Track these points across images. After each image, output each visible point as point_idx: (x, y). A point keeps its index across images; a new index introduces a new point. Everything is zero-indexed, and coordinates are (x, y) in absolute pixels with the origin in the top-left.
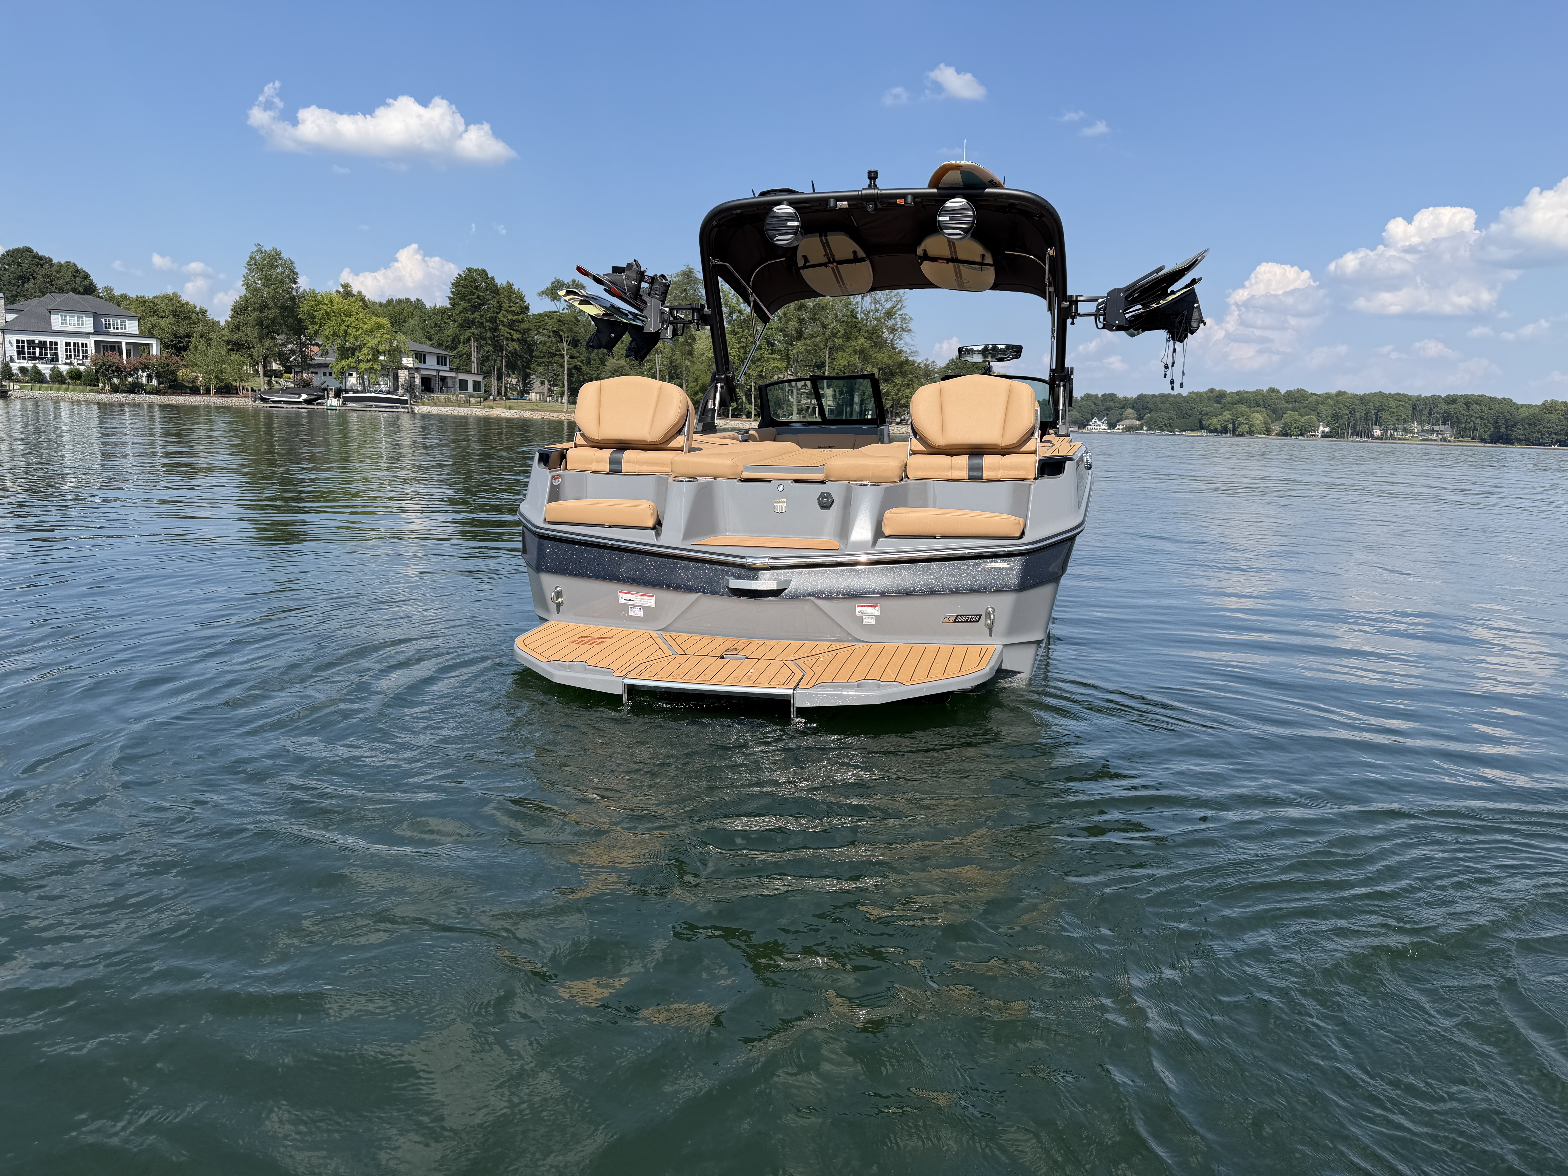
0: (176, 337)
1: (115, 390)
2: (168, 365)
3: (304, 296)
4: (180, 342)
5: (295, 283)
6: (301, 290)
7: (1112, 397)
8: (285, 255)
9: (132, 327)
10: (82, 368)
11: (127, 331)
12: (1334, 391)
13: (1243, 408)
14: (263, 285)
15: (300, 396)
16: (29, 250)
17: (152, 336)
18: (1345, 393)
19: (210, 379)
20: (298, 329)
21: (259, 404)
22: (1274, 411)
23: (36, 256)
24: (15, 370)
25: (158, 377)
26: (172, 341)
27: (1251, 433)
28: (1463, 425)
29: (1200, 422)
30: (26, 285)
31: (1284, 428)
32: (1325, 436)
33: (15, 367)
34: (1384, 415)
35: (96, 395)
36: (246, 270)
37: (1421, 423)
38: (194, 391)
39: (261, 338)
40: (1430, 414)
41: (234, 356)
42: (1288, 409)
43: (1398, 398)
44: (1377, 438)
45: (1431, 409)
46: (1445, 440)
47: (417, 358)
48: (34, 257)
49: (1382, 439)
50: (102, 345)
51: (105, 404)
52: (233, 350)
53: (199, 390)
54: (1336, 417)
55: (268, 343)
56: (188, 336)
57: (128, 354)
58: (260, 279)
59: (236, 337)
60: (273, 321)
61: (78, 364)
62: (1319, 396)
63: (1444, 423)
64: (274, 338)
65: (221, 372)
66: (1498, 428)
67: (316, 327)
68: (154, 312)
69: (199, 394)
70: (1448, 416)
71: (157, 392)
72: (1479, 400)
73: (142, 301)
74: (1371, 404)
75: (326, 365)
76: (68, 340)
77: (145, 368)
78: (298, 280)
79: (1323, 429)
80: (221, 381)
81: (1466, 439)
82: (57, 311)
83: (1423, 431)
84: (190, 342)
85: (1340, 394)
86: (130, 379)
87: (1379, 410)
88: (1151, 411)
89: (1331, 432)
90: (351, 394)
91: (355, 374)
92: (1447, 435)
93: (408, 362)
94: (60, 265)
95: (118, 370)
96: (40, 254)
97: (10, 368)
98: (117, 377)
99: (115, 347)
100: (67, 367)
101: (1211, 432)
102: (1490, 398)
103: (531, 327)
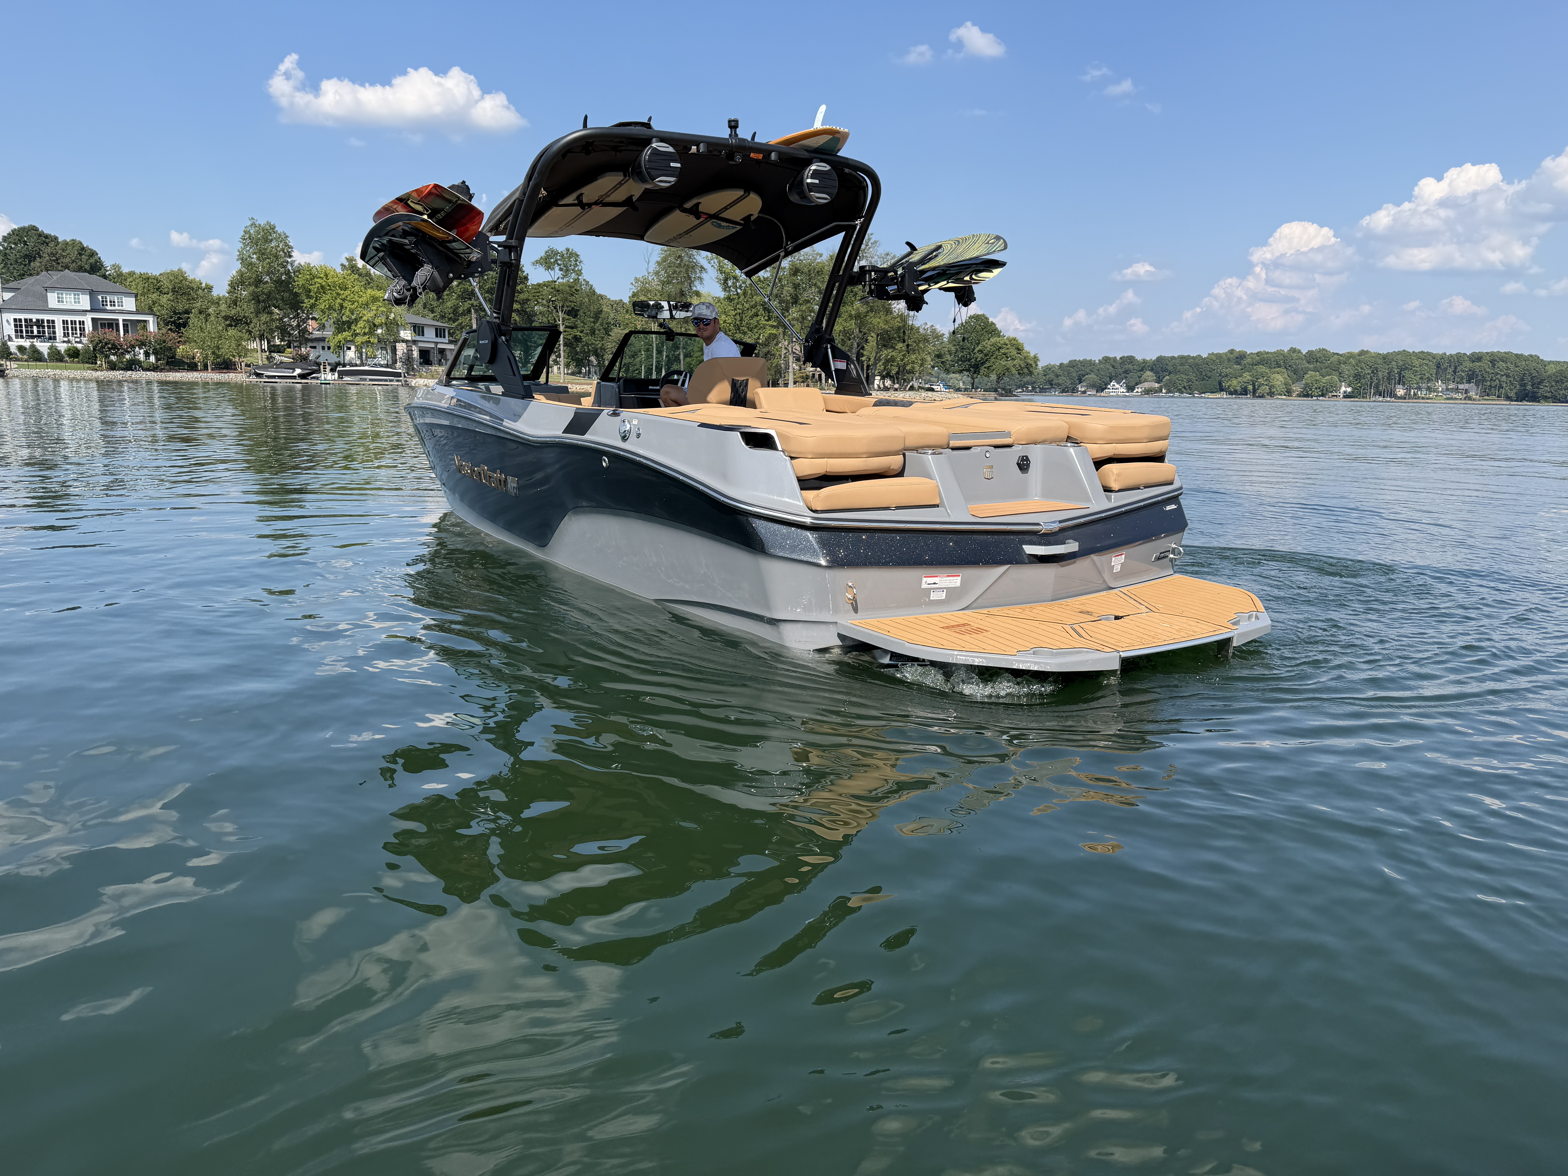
0: (175, 313)
1: (113, 367)
2: (164, 342)
3: (298, 271)
4: (179, 318)
5: (290, 256)
6: (296, 264)
7: (1131, 359)
8: (279, 229)
9: (129, 303)
10: (79, 346)
11: (124, 308)
12: (1356, 351)
13: (1263, 369)
14: (258, 259)
15: (294, 370)
16: (34, 228)
17: (151, 312)
18: (1368, 352)
19: (207, 355)
20: (294, 304)
21: (254, 379)
22: (1295, 372)
23: (41, 235)
24: (13, 349)
25: (155, 353)
26: (171, 317)
27: (1271, 394)
28: (1488, 384)
29: (1220, 384)
30: (32, 264)
31: (1305, 389)
32: (1347, 396)
33: (13, 346)
34: (1407, 374)
35: (93, 373)
36: (241, 245)
37: (1446, 381)
38: (192, 367)
39: (257, 313)
40: (1455, 372)
41: (232, 332)
42: (1308, 369)
43: (1422, 357)
44: (1401, 398)
45: (1456, 368)
46: (1470, 398)
47: (415, 331)
48: (40, 235)
49: (1405, 398)
50: (99, 322)
51: (102, 381)
52: (230, 325)
53: (196, 365)
54: (1358, 377)
55: (264, 317)
56: (187, 312)
57: (126, 331)
58: (255, 253)
59: (233, 312)
60: (269, 295)
61: (76, 342)
62: (1341, 355)
63: (1469, 382)
64: (271, 313)
65: (218, 348)
66: (1525, 385)
67: (312, 301)
68: (157, 289)
69: (196, 370)
70: (1473, 374)
71: (155, 368)
72: (1505, 358)
73: (146, 278)
74: (1394, 363)
75: (322, 339)
76: (66, 318)
77: (142, 344)
78: (293, 254)
79: (1344, 389)
80: (218, 357)
81: (1491, 397)
82: (53, 288)
83: (1447, 389)
84: (189, 318)
85: (1363, 353)
86: (128, 357)
87: (1402, 369)
88: (1170, 373)
89: (1353, 392)
90: (348, 368)
91: (353, 348)
92: (1472, 394)
93: (406, 334)
94: (66, 243)
95: (114, 347)
96: (45, 232)
97: (8, 348)
98: (114, 354)
99: (112, 325)
100: (65, 345)
101: (1231, 393)
102: (1516, 355)
103: (530, 298)
